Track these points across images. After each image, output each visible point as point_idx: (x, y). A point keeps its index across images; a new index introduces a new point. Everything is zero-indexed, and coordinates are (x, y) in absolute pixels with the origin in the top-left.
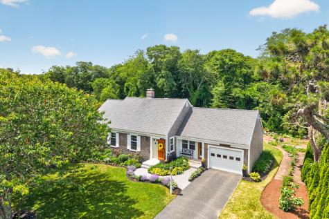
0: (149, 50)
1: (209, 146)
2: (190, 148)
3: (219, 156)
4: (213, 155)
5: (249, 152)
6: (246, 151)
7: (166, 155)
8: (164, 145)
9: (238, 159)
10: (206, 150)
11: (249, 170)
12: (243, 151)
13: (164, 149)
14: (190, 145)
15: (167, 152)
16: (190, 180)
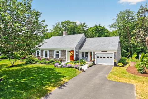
0: (62, 22)
1: (96, 53)
2: (86, 57)
3: (101, 57)
4: (98, 57)
5: (117, 53)
6: (115, 52)
7: (74, 58)
8: (73, 53)
9: (111, 58)
10: (94, 55)
11: (117, 62)
12: (114, 53)
13: (73, 55)
14: (86, 55)
15: (75, 56)
16: (88, 67)
